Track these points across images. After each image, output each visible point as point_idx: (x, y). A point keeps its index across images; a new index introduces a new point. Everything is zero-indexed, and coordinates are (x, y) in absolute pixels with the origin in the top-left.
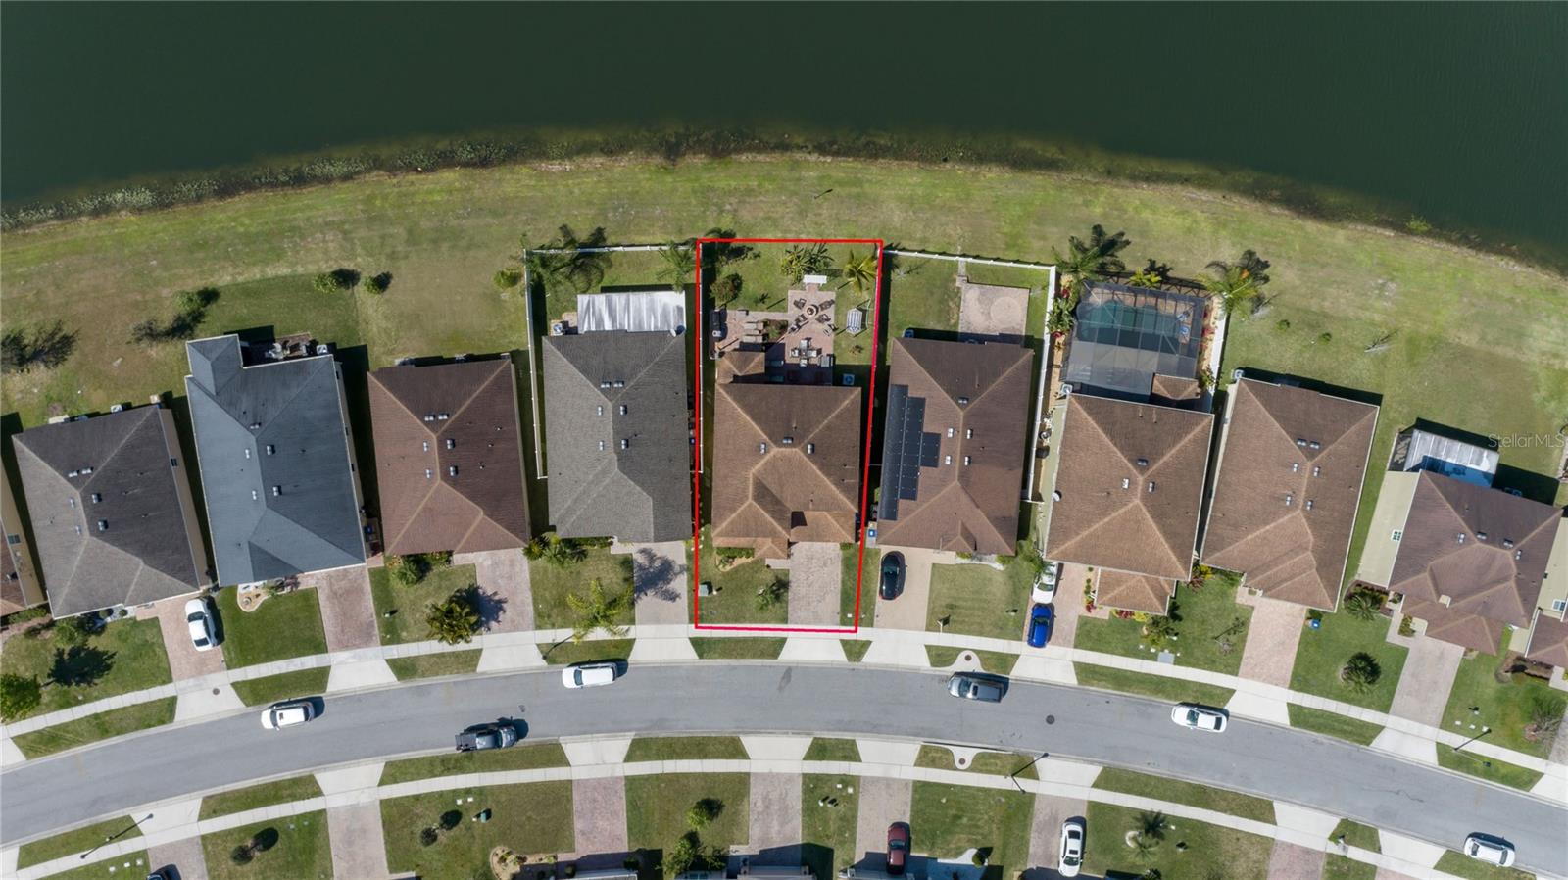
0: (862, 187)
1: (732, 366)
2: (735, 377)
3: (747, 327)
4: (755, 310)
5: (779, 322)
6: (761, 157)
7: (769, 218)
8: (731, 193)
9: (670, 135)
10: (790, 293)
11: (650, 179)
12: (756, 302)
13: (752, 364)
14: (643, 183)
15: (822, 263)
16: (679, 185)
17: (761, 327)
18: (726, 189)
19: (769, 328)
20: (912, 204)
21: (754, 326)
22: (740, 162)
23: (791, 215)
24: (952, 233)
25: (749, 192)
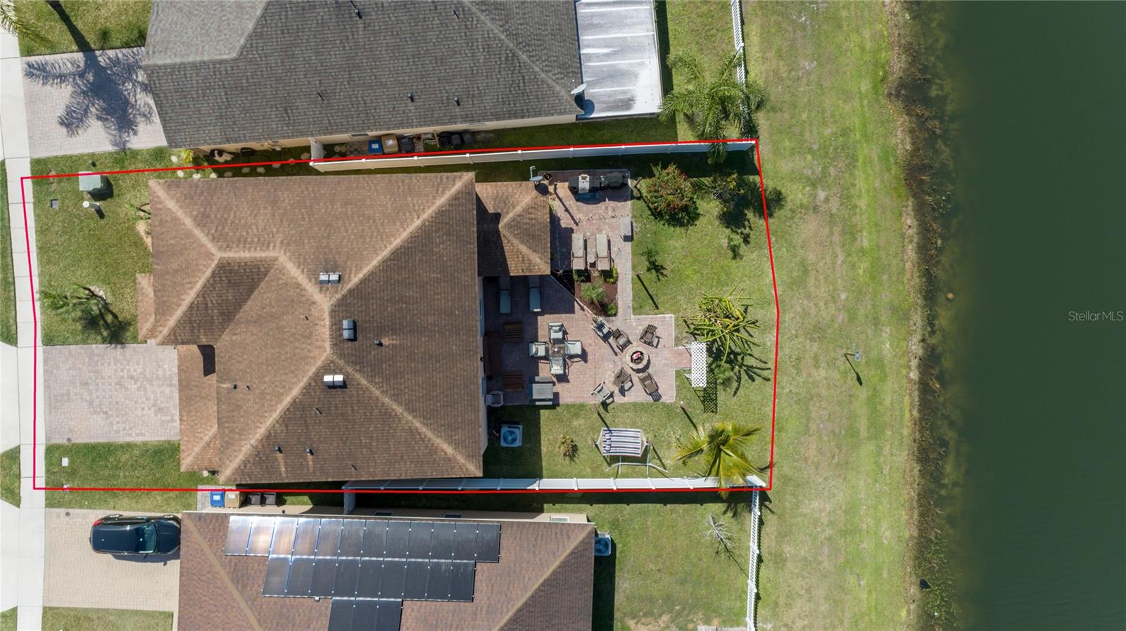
0: (869, 439)
1: (518, 209)
2: (497, 217)
3: (602, 240)
4: (634, 254)
5: (613, 299)
6: (911, 252)
7: (806, 272)
8: (846, 198)
9: (941, 88)
10: (670, 317)
11: (863, 49)
12: (649, 254)
13: (523, 248)
14: (854, 37)
15: (729, 374)
16: (856, 103)
17: (603, 265)
18: (853, 191)
19: (601, 281)
20: (844, 533)
21: (603, 252)
22: (901, 215)
23: (813, 311)
24: (796, 610)
25: (851, 233)
